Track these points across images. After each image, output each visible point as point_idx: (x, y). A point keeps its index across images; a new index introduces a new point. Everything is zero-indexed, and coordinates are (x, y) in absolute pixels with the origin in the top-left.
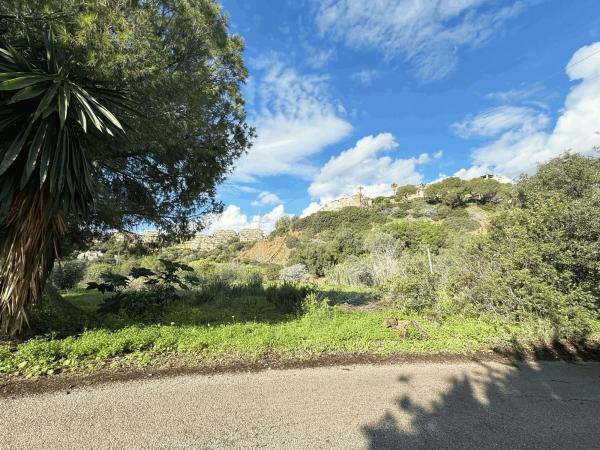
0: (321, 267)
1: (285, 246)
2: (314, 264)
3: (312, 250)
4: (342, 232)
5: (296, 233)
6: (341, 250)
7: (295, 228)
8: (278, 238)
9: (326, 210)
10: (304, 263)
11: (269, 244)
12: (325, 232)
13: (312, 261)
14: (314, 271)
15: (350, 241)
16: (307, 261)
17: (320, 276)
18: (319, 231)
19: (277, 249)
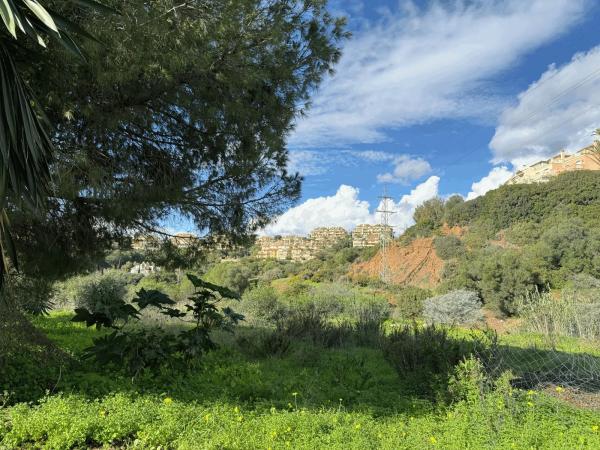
0: (511, 297)
1: (433, 254)
2: (497, 289)
3: (490, 263)
4: (559, 225)
5: (457, 231)
6: (556, 262)
7: (454, 220)
8: (419, 240)
9: (520, 181)
10: (474, 287)
11: (403, 251)
12: (518, 227)
13: (493, 283)
14: (496, 304)
15: (578, 244)
16: (479, 284)
17: (509, 315)
18: (506, 224)
19: (418, 260)
